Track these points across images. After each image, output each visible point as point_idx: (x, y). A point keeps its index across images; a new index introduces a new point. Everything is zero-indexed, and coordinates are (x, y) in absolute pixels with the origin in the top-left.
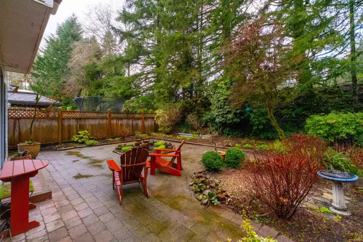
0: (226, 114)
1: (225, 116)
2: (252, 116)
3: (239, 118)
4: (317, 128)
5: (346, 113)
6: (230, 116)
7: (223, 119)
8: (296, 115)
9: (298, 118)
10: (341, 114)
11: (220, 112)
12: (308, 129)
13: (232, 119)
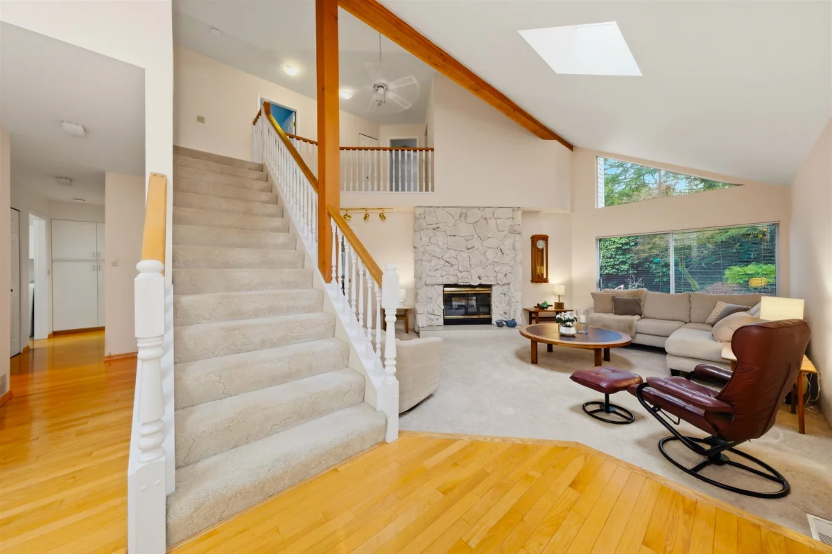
0: (618, 265)
1: (617, 267)
2: (654, 267)
3: (636, 269)
4: (737, 278)
5: (766, 264)
6: (625, 267)
7: (614, 270)
8: (707, 265)
9: (710, 269)
10: (761, 265)
11: (609, 262)
12: (727, 279)
13: (628, 270)
